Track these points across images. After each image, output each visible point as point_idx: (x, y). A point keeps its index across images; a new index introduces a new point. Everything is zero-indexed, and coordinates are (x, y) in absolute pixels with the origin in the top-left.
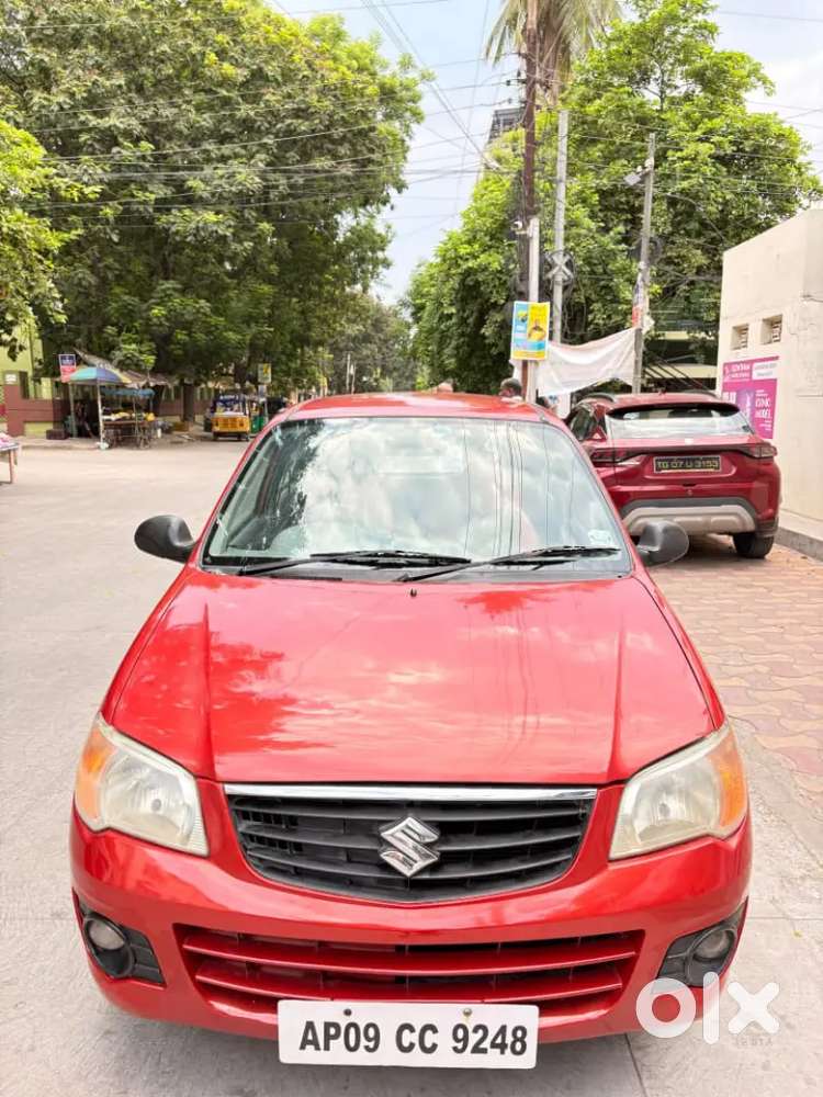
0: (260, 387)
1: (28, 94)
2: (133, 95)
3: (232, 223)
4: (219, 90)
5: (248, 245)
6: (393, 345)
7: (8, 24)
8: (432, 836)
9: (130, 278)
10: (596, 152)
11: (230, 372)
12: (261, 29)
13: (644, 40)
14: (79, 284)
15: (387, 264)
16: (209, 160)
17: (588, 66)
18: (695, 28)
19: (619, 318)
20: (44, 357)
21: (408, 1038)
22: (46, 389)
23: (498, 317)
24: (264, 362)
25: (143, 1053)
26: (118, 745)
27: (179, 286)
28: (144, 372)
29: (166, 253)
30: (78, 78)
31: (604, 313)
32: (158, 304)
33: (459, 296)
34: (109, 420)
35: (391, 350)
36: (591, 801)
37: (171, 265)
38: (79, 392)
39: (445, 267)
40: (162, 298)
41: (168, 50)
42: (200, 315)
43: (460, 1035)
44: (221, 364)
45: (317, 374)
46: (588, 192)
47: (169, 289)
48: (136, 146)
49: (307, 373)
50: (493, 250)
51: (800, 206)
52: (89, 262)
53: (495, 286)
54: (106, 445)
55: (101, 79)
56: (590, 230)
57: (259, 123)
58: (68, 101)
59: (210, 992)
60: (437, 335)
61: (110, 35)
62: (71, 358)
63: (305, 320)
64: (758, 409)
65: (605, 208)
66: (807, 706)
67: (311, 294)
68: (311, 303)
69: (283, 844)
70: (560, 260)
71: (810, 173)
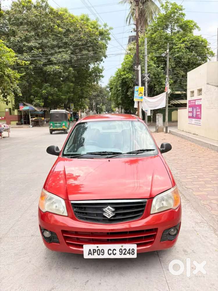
0: (71, 109)
1: (10, 38)
2: (36, 37)
3: (63, 68)
4: (58, 35)
5: (67, 74)
6: (105, 97)
7: (4, 20)
8: (113, 210)
9: (37, 83)
10: (155, 47)
11: (63, 106)
12: (68, 19)
13: (167, 18)
14: (24, 85)
15: (103, 77)
16: (56, 53)
17: (152, 25)
18: (179, 14)
19: (163, 89)
20: (15, 104)
21: (110, 252)
22: (16, 112)
23: (132, 90)
24: (72, 103)
25: (54, 262)
26: (48, 194)
27: (49, 85)
28: (41, 107)
29: (46, 76)
30: (22, 33)
31: (159, 88)
32: (44, 90)
33: (121, 85)
34: (32, 120)
35: (105, 98)
36: (146, 202)
37: (47, 79)
38: (24, 113)
39: (118, 78)
40: (45, 88)
41: (45, 25)
42: (55, 92)
43: (121, 251)
44: (60, 104)
45: (86, 106)
46: (153, 57)
47: (47, 85)
48: (38, 50)
49: (83, 105)
50: (129, 73)
51: (208, 58)
52: (26, 79)
53: (130, 82)
54: (32, 126)
55: (28, 33)
56: (154, 67)
57: (69, 43)
58: (20, 39)
59: (69, 244)
60: (116, 95)
61: (30, 22)
62: (22, 104)
63: (82, 91)
64: (197, 112)
65: (158, 61)
66: (206, 185)
67: (83, 85)
68: (83, 87)
69: (83, 213)
70: (146, 75)
71: (210, 50)
